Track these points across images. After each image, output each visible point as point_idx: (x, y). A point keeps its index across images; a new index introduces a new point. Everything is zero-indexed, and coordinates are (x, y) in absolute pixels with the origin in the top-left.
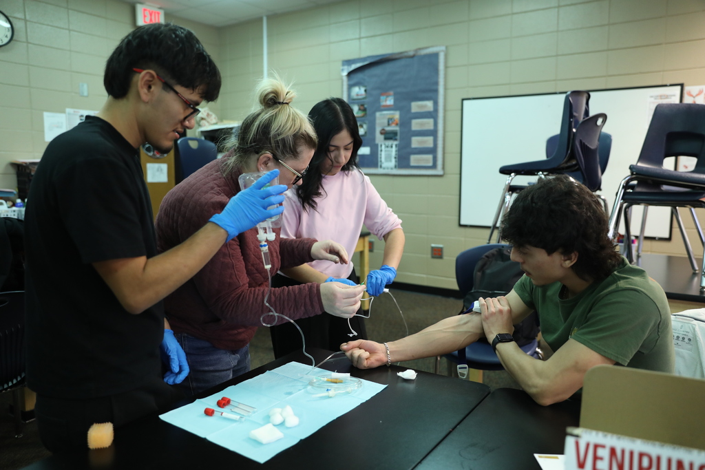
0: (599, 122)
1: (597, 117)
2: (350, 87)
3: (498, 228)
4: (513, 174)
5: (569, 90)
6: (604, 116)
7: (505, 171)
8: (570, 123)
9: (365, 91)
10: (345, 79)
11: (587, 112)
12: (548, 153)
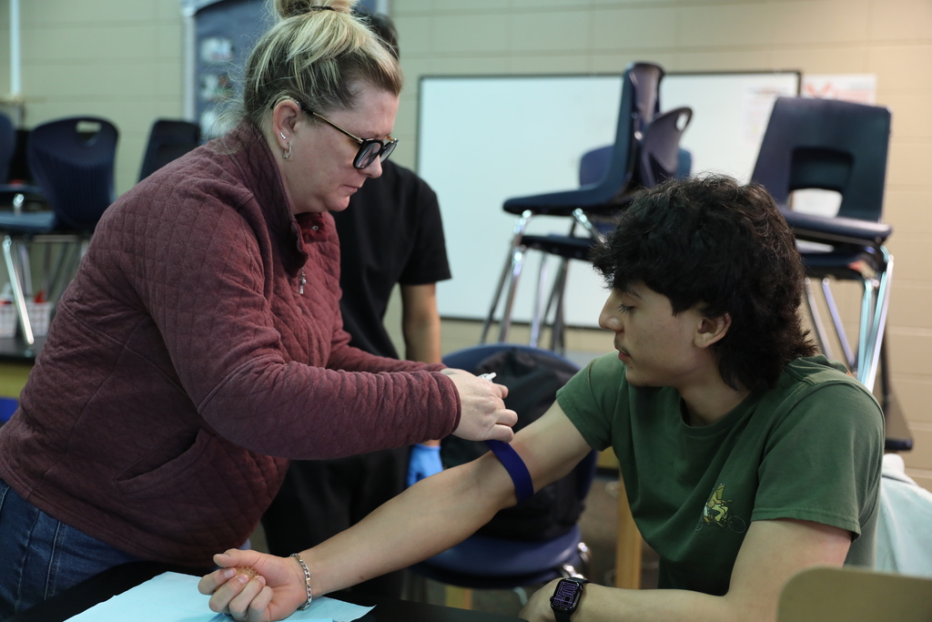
0: (682, 121)
1: (675, 114)
2: (200, 39)
3: (497, 322)
4: (527, 214)
5: (629, 65)
6: (688, 112)
7: (514, 207)
8: (632, 122)
9: (233, 49)
10: (190, 23)
11: (657, 106)
12: (583, 178)
